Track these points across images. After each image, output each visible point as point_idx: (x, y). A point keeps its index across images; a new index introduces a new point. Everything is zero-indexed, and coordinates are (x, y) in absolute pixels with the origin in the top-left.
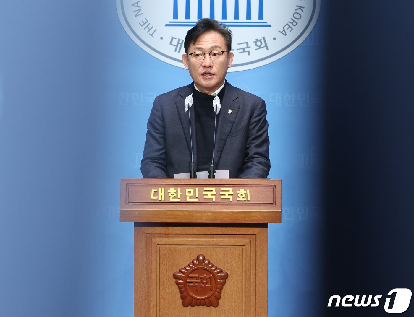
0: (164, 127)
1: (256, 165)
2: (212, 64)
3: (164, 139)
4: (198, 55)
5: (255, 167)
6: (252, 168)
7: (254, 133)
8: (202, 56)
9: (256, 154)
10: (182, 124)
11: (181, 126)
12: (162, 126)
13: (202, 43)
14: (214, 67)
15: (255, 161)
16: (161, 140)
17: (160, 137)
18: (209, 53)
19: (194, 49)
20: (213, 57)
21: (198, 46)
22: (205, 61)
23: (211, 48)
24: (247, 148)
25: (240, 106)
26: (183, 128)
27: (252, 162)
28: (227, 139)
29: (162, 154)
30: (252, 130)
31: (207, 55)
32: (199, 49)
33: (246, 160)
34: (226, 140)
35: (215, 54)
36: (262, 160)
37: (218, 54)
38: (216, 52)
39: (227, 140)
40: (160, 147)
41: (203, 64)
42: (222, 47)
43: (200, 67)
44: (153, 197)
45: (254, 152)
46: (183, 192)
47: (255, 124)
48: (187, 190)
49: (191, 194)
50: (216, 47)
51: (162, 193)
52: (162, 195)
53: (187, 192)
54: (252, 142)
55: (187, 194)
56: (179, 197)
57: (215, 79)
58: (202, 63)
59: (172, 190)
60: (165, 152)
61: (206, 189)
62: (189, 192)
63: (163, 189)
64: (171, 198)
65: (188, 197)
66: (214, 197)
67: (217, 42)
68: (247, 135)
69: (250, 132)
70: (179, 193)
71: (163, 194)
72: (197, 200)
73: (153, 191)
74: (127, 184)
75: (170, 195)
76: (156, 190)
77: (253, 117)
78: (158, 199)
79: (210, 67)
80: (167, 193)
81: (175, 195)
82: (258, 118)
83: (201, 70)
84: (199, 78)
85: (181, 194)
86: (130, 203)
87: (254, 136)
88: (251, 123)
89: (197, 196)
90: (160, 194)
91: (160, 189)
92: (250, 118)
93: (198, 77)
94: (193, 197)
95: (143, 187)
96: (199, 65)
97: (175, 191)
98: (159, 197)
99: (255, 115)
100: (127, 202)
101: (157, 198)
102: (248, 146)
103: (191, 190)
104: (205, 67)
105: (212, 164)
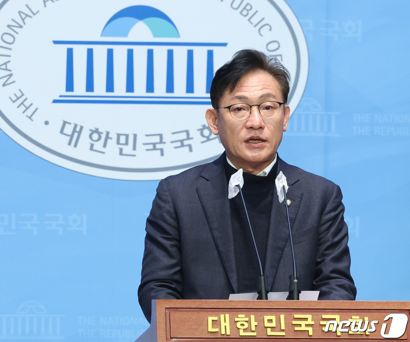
0: (179, 229)
1: (335, 290)
2: (263, 124)
3: (180, 248)
4: (239, 109)
5: (335, 292)
6: (332, 295)
7: (329, 238)
8: (245, 110)
9: (334, 271)
10: (209, 223)
11: (208, 226)
12: (174, 227)
13: (245, 88)
14: (266, 129)
15: (333, 283)
16: (173, 250)
17: (173, 246)
18: (259, 106)
19: (233, 99)
20: (264, 112)
21: (239, 94)
22: (251, 119)
23: (261, 97)
24: (318, 263)
25: (302, 194)
26: (211, 229)
27: (330, 286)
28: (285, 247)
29: (175, 273)
30: (325, 233)
31: (255, 109)
32: (240, 98)
33: (316, 282)
34: (282, 249)
35: (268, 108)
36: (345, 281)
37: (272, 107)
38: (268, 104)
39: (285, 249)
40: (174, 261)
41: (249, 124)
42: (277, 97)
43: (242, 128)
44: (211, 329)
45: (331, 269)
46: (260, 321)
47: (329, 223)
48: (266, 318)
49: (273, 324)
50: (269, 95)
51: (225, 322)
52: (225, 326)
53: (266, 321)
54: (326, 252)
55: (267, 324)
56: (253, 328)
57: (269, 148)
58: (247, 122)
59: (241, 317)
60: (180, 271)
61: (296, 316)
62: (270, 321)
63: (227, 316)
64: (240, 330)
65: (269, 330)
66: (310, 329)
67: (270, 87)
68: (318, 241)
69: (321, 236)
70: (254, 323)
71: (227, 324)
72: (283, 334)
73: (210, 319)
74: (166, 308)
75: (238, 325)
76: (216, 318)
77: (325, 212)
78: (219, 333)
79: (261, 128)
80: (234, 323)
81: (246, 325)
82: (333, 214)
83: (245, 134)
84: (240, 148)
85: (256, 324)
86: (173, 339)
87: (329, 243)
88: (322, 222)
89: (283, 328)
90: (223, 324)
91: (222, 316)
92: (322, 212)
93: (239, 144)
94: (276, 329)
95: (193, 313)
96: (241, 126)
97: (247, 319)
98: (220, 329)
99: (328, 209)
100: (169, 337)
101: (217, 330)
102: (319, 260)
103: (273, 318)
104: (251, 128)
105: (295, 279)
